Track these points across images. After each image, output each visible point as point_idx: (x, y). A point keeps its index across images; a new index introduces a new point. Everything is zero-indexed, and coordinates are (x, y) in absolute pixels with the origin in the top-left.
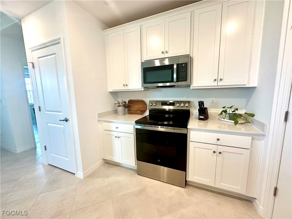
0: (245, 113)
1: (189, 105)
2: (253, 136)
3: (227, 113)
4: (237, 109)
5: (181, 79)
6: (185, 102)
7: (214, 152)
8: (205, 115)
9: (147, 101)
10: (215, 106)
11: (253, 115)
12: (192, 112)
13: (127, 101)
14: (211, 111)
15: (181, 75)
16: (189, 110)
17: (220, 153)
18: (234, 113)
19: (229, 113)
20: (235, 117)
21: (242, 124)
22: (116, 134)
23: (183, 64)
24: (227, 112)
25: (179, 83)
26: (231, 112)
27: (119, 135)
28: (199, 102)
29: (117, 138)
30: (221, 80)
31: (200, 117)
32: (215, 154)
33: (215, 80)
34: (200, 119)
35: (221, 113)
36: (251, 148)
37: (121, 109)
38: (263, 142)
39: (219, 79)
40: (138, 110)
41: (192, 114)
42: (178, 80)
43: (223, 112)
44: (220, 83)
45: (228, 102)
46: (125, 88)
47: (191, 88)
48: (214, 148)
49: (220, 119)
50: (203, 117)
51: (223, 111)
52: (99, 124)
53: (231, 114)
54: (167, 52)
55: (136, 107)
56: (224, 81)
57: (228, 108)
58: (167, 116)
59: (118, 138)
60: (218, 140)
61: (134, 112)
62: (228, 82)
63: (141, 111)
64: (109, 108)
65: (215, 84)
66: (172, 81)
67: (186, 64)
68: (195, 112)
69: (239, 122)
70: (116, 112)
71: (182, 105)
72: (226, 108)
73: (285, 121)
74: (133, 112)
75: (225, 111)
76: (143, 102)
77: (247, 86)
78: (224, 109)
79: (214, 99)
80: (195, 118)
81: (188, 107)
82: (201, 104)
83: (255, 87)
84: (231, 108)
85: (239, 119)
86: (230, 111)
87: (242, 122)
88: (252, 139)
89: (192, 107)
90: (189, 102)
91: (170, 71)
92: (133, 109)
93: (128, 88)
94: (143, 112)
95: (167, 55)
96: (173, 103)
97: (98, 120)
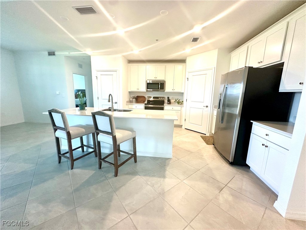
4: (180, 100)
8: (170, 102)
9: (146, 96)
10: (173, 99)
11: (183, 101)
13: (136, 96)
14: (172, 101)
15: (162, 87)
16: (164, 100)
20: (178, 103)
21: (180, 104)
24: (177, 101)
25: (161, 90)
33: (173, 89)
34: (168, 104)
36: (180, 110)
37: (134, 100)
40: (142, 101)
42: (160, 89)
43: (175, 101)
44: (174, 91)
45: (176, 97)
47: (165, 92)
49: (175, 103)
55: (140, 99)
58: (151, 103)
60: (173, 108)
62: (176, 91)
64: (128, 100)
65: (172, 91)
66: (159, 89)
67: (163, 83)
68: (166, 101)
70: (131, 102)
71: (162, 98)
73: (186, 101)
74: (139, 102)
76: (144, 97)
77: (181, 92)
79: (172, 96)
80: (166, 103)
82: (168, 98)
83: (183, 93)
84: (178, 99)
90: (164, 97)
91: (158, 85)
92: (139, 100)
93: (139, 90)
94: (144, 101)
95: (156, 79)
96: (158, 98)
97: (126, 104)
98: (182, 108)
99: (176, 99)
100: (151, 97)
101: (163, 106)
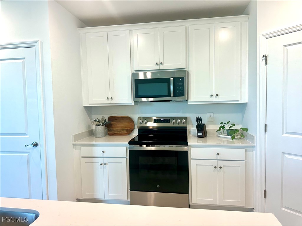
0: (241, 128)
1: (186, 121)
2: (246, 148)
3: (225, 129)
4: (234, 125)
5: (178, 94)
6: (181, 118)
7: (215, 167)
8: (203, 131)
9: (135, 117)
10: (213, 123)
11: (247, 130)
12: (189, 129)
14: (210, 128)
15: (178, 89)
16: (186, 127)
17: (221, 168)
18: (231, 128)
19: (227, 129)
20: (232, 133)
21: (238, 139)
22: (101, 161)
23: (180, 78)
24: (225, 127)
25: (176, 98)
26: (229, 128)
27: (105, 161)
28: (197, 118)
29: (102, 166)
30: (217, 95)
31: (199, 134)
32: (216, 169)
33: (212, 96)
34: (199, 137)
35: (220, 129)
36: (245, 160)
38: (254, 152)
39: (215, 95)
40: (123, 130)
41: (190, 132)
42: (175, 96)
43: (221, 129)
44: (216, 99)
46: (108, 102)
47: (188, 104)
48: (215, 163)
49: (219, 136)
50: (201, 134)
51: (221, 127)
52: (74, 150)
53: (229, 129)
54: (161, 64)
55: (119, 126)
56: (220, 96)
57: (226, 123)
59: (105, 165)
60: (218, 154)
61: (117, 132)
62: (225, 97)
63: (127, 130)
64: (83, 129)
65: (212, 99)
66: (169, 95)
67: (183, 79)
68: (192, 129)
69: (236, 137)
71: (179, 121)
72: (224, 124)
73: (265, 132)
74: (115, 132)
75: (223, 127)
76: (130, 120)
77: (240, 102)
78: (222, 125)
79: (212, 114)
80: (192, 136)
81: (184, 124)
82: (199, 119)
83: (247, 103)
84: (228, 123)
85: (235, 134)
86: (227, 127)
87: (239, 137)
88: (246, 151)
89: (189, 124)
90: (185, 118)
91: (166, 84)
92: (115, 129)
93: (112, 102)
94: (129, 132)
95: (161, 67)
96: (167, 120)
97: (73, 145)
98: (248, 153)
99: (221, 123)
100: (148, 119)
101: (185, 148)
